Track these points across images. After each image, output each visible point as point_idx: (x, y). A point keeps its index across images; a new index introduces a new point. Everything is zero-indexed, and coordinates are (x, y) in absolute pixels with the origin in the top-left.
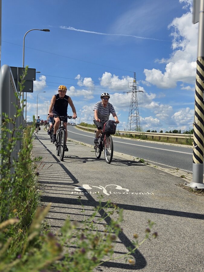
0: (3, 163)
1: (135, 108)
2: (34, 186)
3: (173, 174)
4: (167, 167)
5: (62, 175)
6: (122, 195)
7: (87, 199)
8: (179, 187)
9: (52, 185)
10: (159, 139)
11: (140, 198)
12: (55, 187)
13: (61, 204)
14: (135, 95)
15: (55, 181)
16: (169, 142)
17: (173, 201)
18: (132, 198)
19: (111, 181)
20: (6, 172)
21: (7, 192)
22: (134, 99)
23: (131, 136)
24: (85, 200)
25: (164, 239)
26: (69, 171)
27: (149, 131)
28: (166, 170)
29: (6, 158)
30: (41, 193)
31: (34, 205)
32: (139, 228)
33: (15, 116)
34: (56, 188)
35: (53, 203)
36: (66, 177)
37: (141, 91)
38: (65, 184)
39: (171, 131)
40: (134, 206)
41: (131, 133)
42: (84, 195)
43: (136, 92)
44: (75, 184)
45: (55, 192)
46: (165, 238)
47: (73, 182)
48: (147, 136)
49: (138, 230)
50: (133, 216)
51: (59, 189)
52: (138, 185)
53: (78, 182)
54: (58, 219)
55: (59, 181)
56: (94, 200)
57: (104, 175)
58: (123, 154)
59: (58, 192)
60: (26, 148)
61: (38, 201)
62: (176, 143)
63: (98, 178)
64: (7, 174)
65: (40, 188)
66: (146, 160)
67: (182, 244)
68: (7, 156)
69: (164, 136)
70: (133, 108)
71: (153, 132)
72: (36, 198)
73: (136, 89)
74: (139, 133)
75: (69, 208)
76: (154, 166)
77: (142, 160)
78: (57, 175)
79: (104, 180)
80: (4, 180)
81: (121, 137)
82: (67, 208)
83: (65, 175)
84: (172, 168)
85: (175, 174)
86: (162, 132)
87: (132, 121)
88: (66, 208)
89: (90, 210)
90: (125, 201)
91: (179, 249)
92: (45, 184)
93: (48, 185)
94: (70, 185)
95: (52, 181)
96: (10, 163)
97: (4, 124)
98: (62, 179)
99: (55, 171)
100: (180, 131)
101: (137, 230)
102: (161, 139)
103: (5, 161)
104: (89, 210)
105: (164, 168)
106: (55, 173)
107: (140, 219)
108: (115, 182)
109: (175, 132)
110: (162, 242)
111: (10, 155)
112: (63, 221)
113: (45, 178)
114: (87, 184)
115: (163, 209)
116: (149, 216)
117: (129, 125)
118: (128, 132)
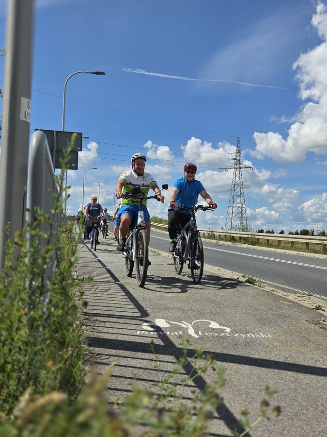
0: (33, 286)
1: (239, 194)
2: (78, 322)
3: (302, 303)
4: (292, 292)
5: (122, 303)
6: (219, 337)
7: (163, 344)
8: (313, 326)
9: (106, 319)
10: (279, 244)
11: (248, 343)
12: (110, 322)
13: (121, 351)
14: (238, 173)
15: (111, 313)
16: (295, 250)
17: (303, 350)
18: (235, 343)
19: (201, 314)
20: (36, 301)
21: (38, 333)
22: (237, 179)
23: (233, 239)
24: (159, 345)
25: (289, 414)
26: (134, 295)
27: (261, 231)
28: (291, 297)
29: (37, 277)
30: (88, 332)
31: (77, 353)
32: (247, 394)
33: (53, 211)
34: (112, 325)
35: (108, 350)
36: (129, 307)
37: (249, 167)
38: (127, 319)
39: (297, 231)
40: (239, 356)
41: (232, 235)
42: (157, 337)
43: (240, 168)
44: (144, 319)
45: (111, 331)
46: (291, 413)
47: (139, 315)
48: (258, 239)
49: (246, 398)
50: (237, 373)
51: (117, 326)
52: (246, 322)
53: (147, 315)
54: (116, 376)
55: (118, 314)
56: (173, 345)
57: (189, 303)
58: (220, 268)
59: (116, 331)
60: (68, 262)
61: (85, 347)
62: (307, 251)
63: (180, 309)
64: (39, 303)
65: (88, 324)
66: (258, 279)
67: (320, 423)
68: (39, 274)
69: (287, 239)
70: (235, 194)
71: (268, 232)
72: (82, 341)
73: (240, 163)
74: (245, 234)
75: (133, 358)
76: (271, 289)
77: (252, 279)
78: (113, 302)
79: (190, 313)
80: (34, 314)
81: (216, 241)
82: (131, 358)
83: (127, 303)
84: (301, 293)
85: (306, 304)
86: (282, 232)
87: (234, 215)
88: (129, 357)
89: (167, 362)
90: (224, 347)
91: (315, 431)
92: (95, 318)
93: (99, 319)
94: (135, 319)
95: (106, 313)
96: (43, 286)
97: (36, 224)
98: (122, 310)
99: (110, 296)
100: (313, 232)
101: (244, 398)
102: (282, 245)
103: (36, 282)
104: (165, 362)
105: (288, 292)
106: (111, 299)
107: (250, 378)
108: (208, 316)
109: (305, 233)
110: (285, 419)
111: (43, 273)
112: (124, 379)
113: (95, 308)
114: (163, 318)
115: (288, 362)
116: (264, 374)
117: (229, 221)
118: (227, 233)
